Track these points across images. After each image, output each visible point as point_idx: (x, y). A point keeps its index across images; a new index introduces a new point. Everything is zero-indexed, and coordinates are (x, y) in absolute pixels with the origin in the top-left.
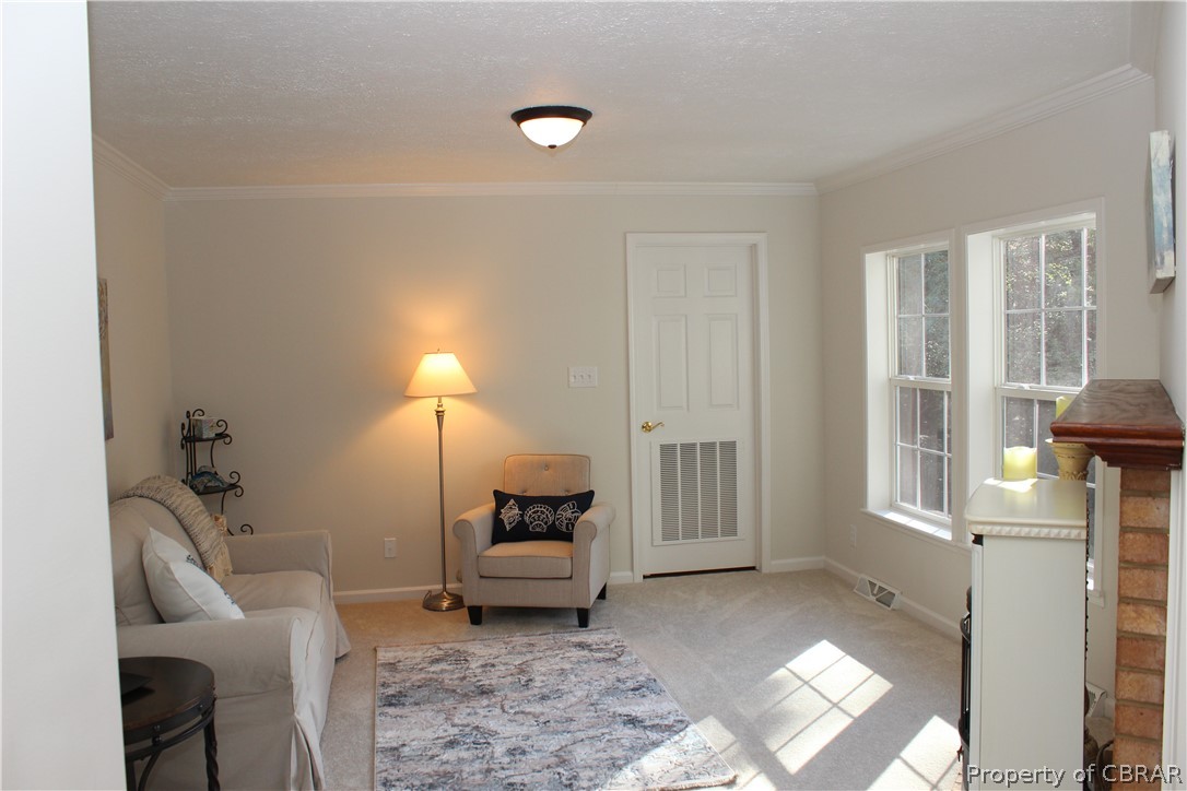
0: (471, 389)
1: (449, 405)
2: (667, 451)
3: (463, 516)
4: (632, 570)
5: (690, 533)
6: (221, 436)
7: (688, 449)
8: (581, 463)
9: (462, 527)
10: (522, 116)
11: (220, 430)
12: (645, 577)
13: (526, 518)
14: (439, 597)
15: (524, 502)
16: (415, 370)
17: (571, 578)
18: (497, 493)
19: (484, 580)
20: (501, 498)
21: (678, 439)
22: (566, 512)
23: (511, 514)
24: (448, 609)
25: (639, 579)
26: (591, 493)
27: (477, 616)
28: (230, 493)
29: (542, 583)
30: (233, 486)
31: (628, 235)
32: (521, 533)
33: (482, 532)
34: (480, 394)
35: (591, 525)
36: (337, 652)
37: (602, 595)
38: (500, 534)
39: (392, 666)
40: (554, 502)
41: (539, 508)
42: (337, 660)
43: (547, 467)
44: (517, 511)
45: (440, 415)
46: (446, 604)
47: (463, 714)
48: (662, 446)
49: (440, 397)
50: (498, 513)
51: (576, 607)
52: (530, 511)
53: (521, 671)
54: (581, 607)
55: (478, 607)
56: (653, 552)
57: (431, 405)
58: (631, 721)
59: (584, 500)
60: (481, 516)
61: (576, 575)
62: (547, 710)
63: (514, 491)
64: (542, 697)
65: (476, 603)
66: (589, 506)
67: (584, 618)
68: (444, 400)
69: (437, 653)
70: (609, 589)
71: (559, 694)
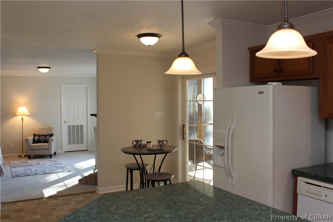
0: (29, 114)
1: (24, 117)
2: (69, 127)
3: (27, 138)
4: (62, 150)
5: (74, 143)
7: (73, 126)
8: (51, 129)
9: (27, 140)
10: (39, 67)
12: (65, 152)
13: (40, 139)
14: (22, 155)
15: (39, 136)
16: (17, 110)
17: (48, 149)
18: (34, 134)
19: (31, 150)
20: (35, 135)
21: (71, 124)
22: (47, 138)
23: (37, 138)
24: (24, 157)
25: (63, 152)
26: (53, 134)
27: (29, 157)
29: (42, 150)
31: (62, 85)
32: (39, 142)
33: (31, 142)
34: (31, 115)
35: (52, 139)
37: (55, 153)
38: (34, 142)
39: (13, 164)
40: (45, 136)
43: (44, 129)
44: (38, 137)
45: (22, 119)
46: (23, 156)
47: (27, 168)
48: (68, 126)
49: (22, 115)
50: (34, 138)
51: (49, 154)
52: (41, 137)
53: (38, 163)
54: (50, 154)
55: (30, 156)
56: (66, 147)
57: (20, 117)
58: (56, 167)
59: (52, 135)
60: (31, 138)
61: (49, 148)
62: (42, 166)
63: (38, 134)
64: (41, 165)
65: (29, 154)
66: (52, 136)
67: (51, 156)
68: (24, 116)
69: (22, 162)
70: (56, 153)
71: (44, 165)
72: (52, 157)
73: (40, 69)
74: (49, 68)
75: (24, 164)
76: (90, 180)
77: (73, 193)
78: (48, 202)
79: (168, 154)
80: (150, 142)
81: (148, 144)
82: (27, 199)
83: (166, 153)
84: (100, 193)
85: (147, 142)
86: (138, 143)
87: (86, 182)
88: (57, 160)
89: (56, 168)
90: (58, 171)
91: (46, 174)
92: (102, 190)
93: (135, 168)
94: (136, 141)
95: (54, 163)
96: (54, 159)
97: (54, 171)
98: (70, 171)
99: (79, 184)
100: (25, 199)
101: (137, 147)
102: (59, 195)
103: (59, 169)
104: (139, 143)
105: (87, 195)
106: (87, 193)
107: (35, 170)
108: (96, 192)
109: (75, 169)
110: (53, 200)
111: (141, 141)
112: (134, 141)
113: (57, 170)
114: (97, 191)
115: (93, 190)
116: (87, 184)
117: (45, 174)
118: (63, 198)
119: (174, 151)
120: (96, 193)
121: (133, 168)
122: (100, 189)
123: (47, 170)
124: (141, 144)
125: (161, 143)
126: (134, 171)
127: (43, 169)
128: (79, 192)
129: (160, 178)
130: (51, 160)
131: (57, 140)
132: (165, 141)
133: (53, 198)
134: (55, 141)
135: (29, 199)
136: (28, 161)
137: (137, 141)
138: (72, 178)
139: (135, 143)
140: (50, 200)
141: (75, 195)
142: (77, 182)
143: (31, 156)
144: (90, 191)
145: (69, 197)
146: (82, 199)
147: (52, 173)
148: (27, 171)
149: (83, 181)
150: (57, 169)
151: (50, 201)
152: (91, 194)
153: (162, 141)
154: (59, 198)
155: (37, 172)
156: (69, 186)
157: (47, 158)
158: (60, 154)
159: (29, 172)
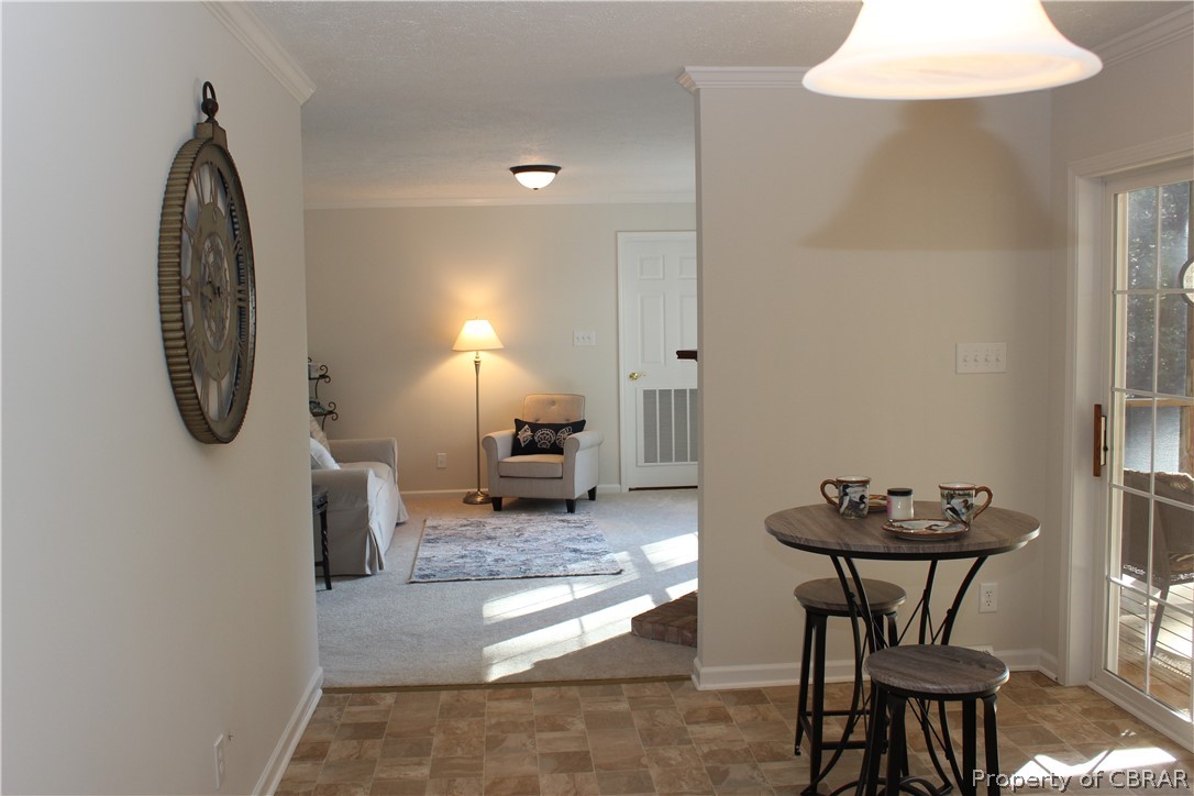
0: (501, 346)
1: (484, 358)
2: (649, 395)
3: (490, 434)
4: (620, 483)
5: (666, 457)
6: (322, 377)
7: (665, 394)
8: (578, 401)
9: (489, 443)
10: (517, 170)
11: (322, 373)
12: (630, 490)
13: (536, 438)
14: (476, 495)
15: (535, 427)
16: (459, 332)
17: (561, 478)
18: (516, 421)
19: (502, 479)
20: (519, 424)
21: (658, 386)
22: (563, 434)
23: (525, 434)
24: (481, 503)
25: (626, 490)
26: (584, 422)
27: (497, 505)
28: (329, 417)
29: (542, 482)
30: (331, 412)
31: (619, 234)
32: (532, 448)
33: (503, 448)
34: (508, 350)
35: (577, 442)
36: (398, 518)
37: (592, 494)
38: (517, 449)
39: (435, 528)
40: (556, 428)
41: (545, 431)
42: (398, 524)
43: (553, 403)
44: (529, 433)
45: (477, 364)
46: (479, 499)
47: (473, 546)
48: (645, 391)
49: (477, 351)
50: (517, 434)
51: (565, 498)
52: (539, 433)
53: (518, 530)
54: (568, 498)
55: (500, 499)
56: (636, 470)
57: (471, 357)
58: (575, 551)
59: (579, 426)
60: (503, 435)
61: (565, 476)
62: (526, 546)
63: (530, 420)
64: (527, 541)
65: (496, 494)
66: (581, 430)
67: (571, 506)
68: (480, 353)
69: (465, 522)
70: (598, 492)
71: (537, 540)
72: (578, 508)
73: (521, 177)
74: (555, 169)
75: (471, 531)
76: (677, 623)
77: (593, 677)
78: (488, 704)
79: (990, 558)
80: (907, 493)
81: (894, 499)
82: (416, 683)
83: (981, 555)
84: (701, 687)
85: (892, 493)
86: (846, 494)
87: (661, 628)
88: (590, 523)
89: (573, 554)
90: (575, 567)
91: (527, 577)
92: (714, 675)
93: (838, 609)
94: (838, 483)
95: (575, 533)
96: (581, 517)
97: (561, 568)
98: (619, 573)
99: (632, 633)
100: (411, 680)
101: (842, 509)
102: (539, 677)
103: (584, 559)
104: (854, 494)
105: (648, 690)
106: (653, 680)
107: (496, 560)
108: (690, 679)
109: (644, 565)
110: (512, 698)
111: (864, 483)
112: (832, 483)
113: (573, 566)
114: (693, 677)
115: (678, 670)
116: (663, 640)
117: (523, 578)
118: (549, 692)
119: (1024, 544)
120: (687, 683)
121: (825, 607)
122: (704, 670)
123: (539, 561)
124: (862, 497)
125: (957, 503)
126: (831, 620)
127: (523, 558)
128: (621, 674)
129: (934, 683)
130: (568, 522)
131: (599, 445)
132: (978, 491)
133: (509, 691)
134: (592, 446)
135: (423, 682)
136: (489, 520)
137: (843, 486)
138: (617, 603)
139: (832, 491)
140: (497, 699)
141: (601, 687)
142: (627, 628)
143: (504, 502)
144: (665, 672)
145: (574, 691)
146: (624, 706)
147: (552, 576)
148: (468, 560)
149: (649, 626)
150: (576, 561)
151: (495, 704)
152: (665, 688)
153: (965, 493)
154: (534, 690)
155: (500, 567)
156: (593, 639)
157: (557, 513)
158: (612, 498)
159: (470, 566)
